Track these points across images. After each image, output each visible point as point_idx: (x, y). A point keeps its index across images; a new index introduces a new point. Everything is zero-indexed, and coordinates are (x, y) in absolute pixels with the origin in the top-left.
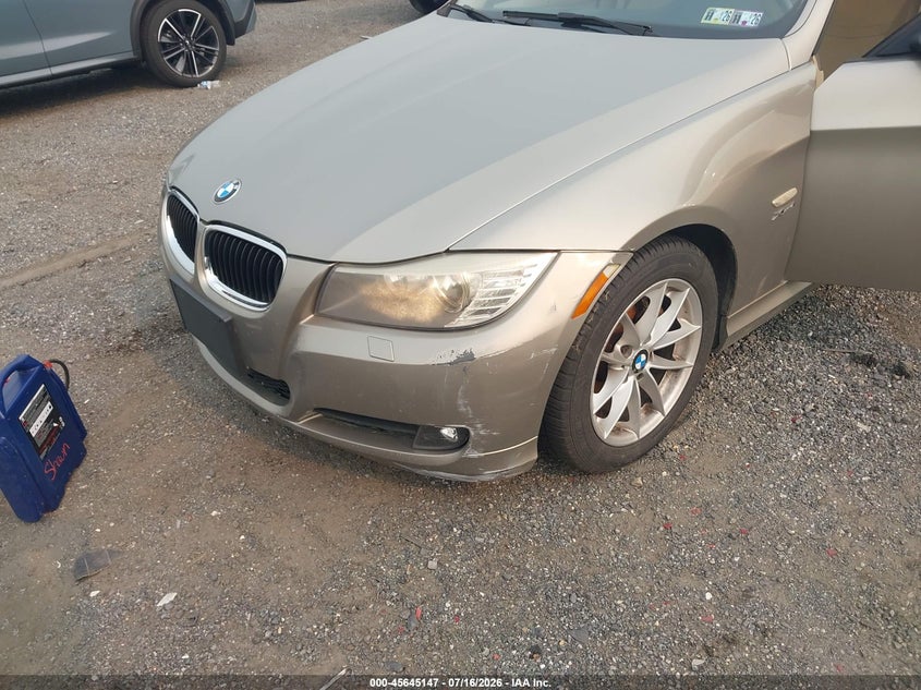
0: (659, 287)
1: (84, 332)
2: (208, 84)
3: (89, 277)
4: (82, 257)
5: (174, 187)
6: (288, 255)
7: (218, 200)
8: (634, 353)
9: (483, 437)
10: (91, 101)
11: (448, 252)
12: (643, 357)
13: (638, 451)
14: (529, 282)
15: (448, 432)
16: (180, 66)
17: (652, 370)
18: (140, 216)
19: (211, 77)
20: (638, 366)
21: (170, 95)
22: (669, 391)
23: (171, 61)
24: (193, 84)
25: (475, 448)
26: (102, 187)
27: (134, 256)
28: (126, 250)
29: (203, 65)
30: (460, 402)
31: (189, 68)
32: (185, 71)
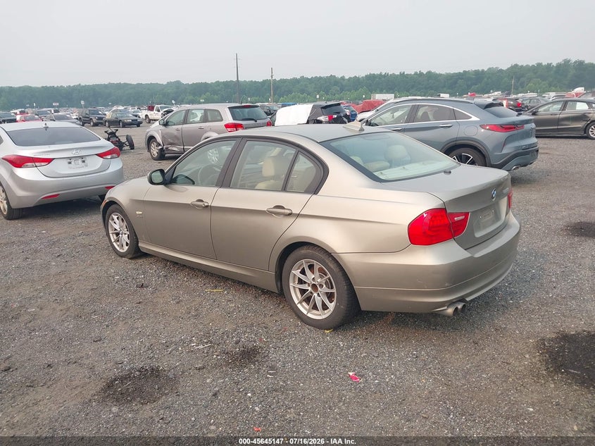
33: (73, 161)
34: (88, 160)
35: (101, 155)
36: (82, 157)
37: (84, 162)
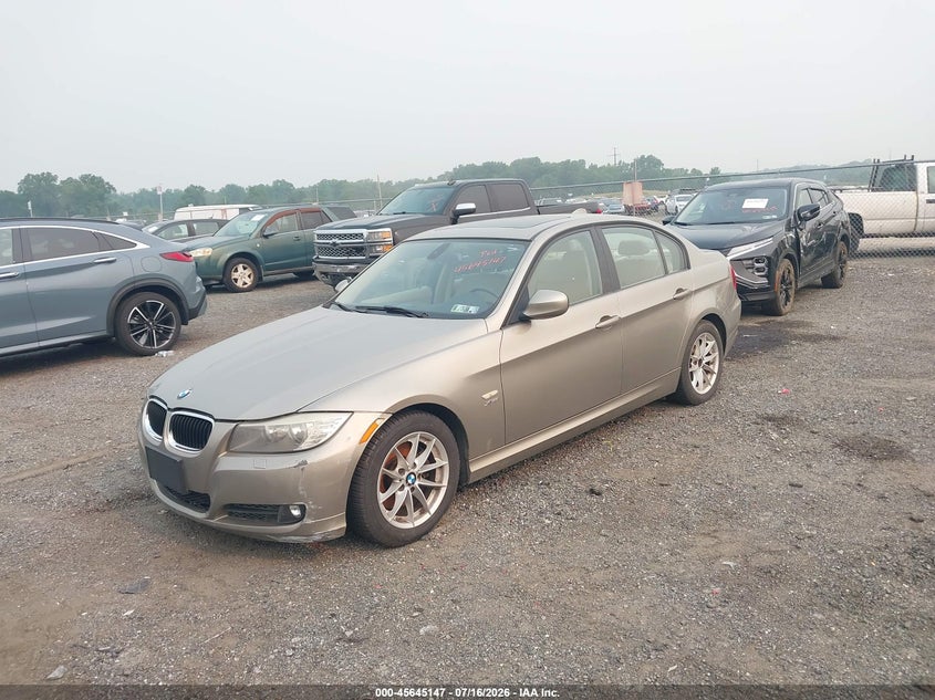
0: (415, 436)
1: (69, 503)
2: (164, 353)
3: (72, 474)
4: (65, 463)
5: (152, 397)
6: (216, 420)
7: (179, 398)
8: (407, 473)
9: (314, 510)
10: (66, 367)
11: (296, 413)
12: (413, 477)
13: (414, 534)
14: (337, 427)
15: (296, 513)
16: (143, 340)
17: (420, 486)
18: (109, 438)
19: (167, 348)
20: (410, 481)
21: (132, 361)
22: (434, 501)
23: (135, 337)
24: (152, 354)
25: (309, 517)
26: (79, 422)
27: (105, 461)
28: (98, 458)
29: (160, 340)
30: (300, 488)
31: (150, 342)
32: (146, 344)
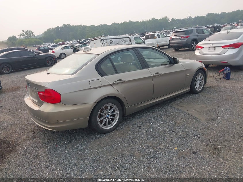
33: (210, 48)
34: (217, 49)
35: (223, 47)
36: (214, 47)
37: (215, 49)
